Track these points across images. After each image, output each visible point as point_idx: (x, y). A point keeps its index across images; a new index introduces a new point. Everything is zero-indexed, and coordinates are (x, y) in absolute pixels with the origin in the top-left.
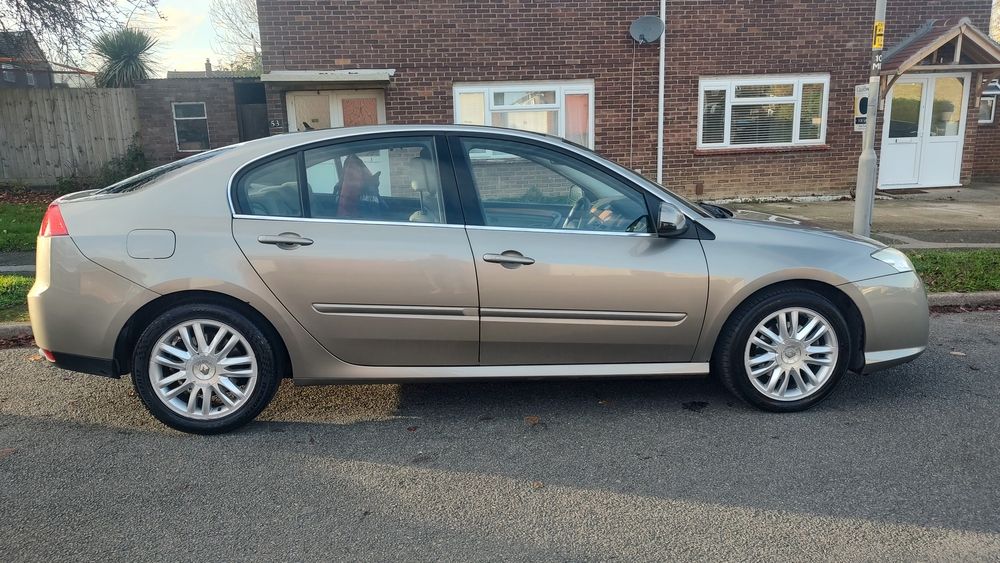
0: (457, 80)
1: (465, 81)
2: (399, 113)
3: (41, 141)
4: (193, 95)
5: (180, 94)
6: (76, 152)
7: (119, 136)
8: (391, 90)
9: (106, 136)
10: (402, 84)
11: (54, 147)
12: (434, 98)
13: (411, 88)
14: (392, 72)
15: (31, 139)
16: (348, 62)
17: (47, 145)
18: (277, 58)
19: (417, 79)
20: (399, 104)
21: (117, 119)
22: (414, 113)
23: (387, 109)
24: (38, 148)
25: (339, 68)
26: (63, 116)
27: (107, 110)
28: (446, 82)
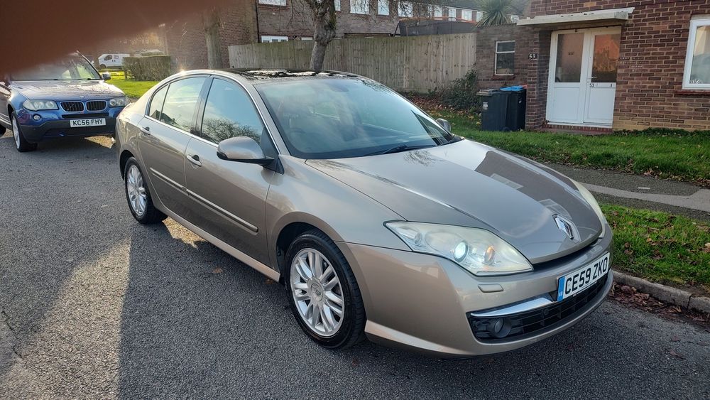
0: (696, 13)
1: (705, 14)
2: (633, 46)
3: (430, 67)
4: (508, 35)
5: (501, 35)
6: (445, 74)
7: (467, 65)
8: (628, 26)
9: (460, 64)
10: (640, 20)
11: (435, 71)
12: (668, 31)
13: (647, 23)
14: (631, 10)
15: (426, 66)
16: (595, 4)
17: (432, 69)
18: (541, 6)
19: (655, 15)
20: (634, 38)
21: (467, 53)
22: (646, 46)
23: (621, 43)
24: (428, 71)
25: (587, 10)
26: (441, 52)
27: (463, 48)
28: (684, 16)
